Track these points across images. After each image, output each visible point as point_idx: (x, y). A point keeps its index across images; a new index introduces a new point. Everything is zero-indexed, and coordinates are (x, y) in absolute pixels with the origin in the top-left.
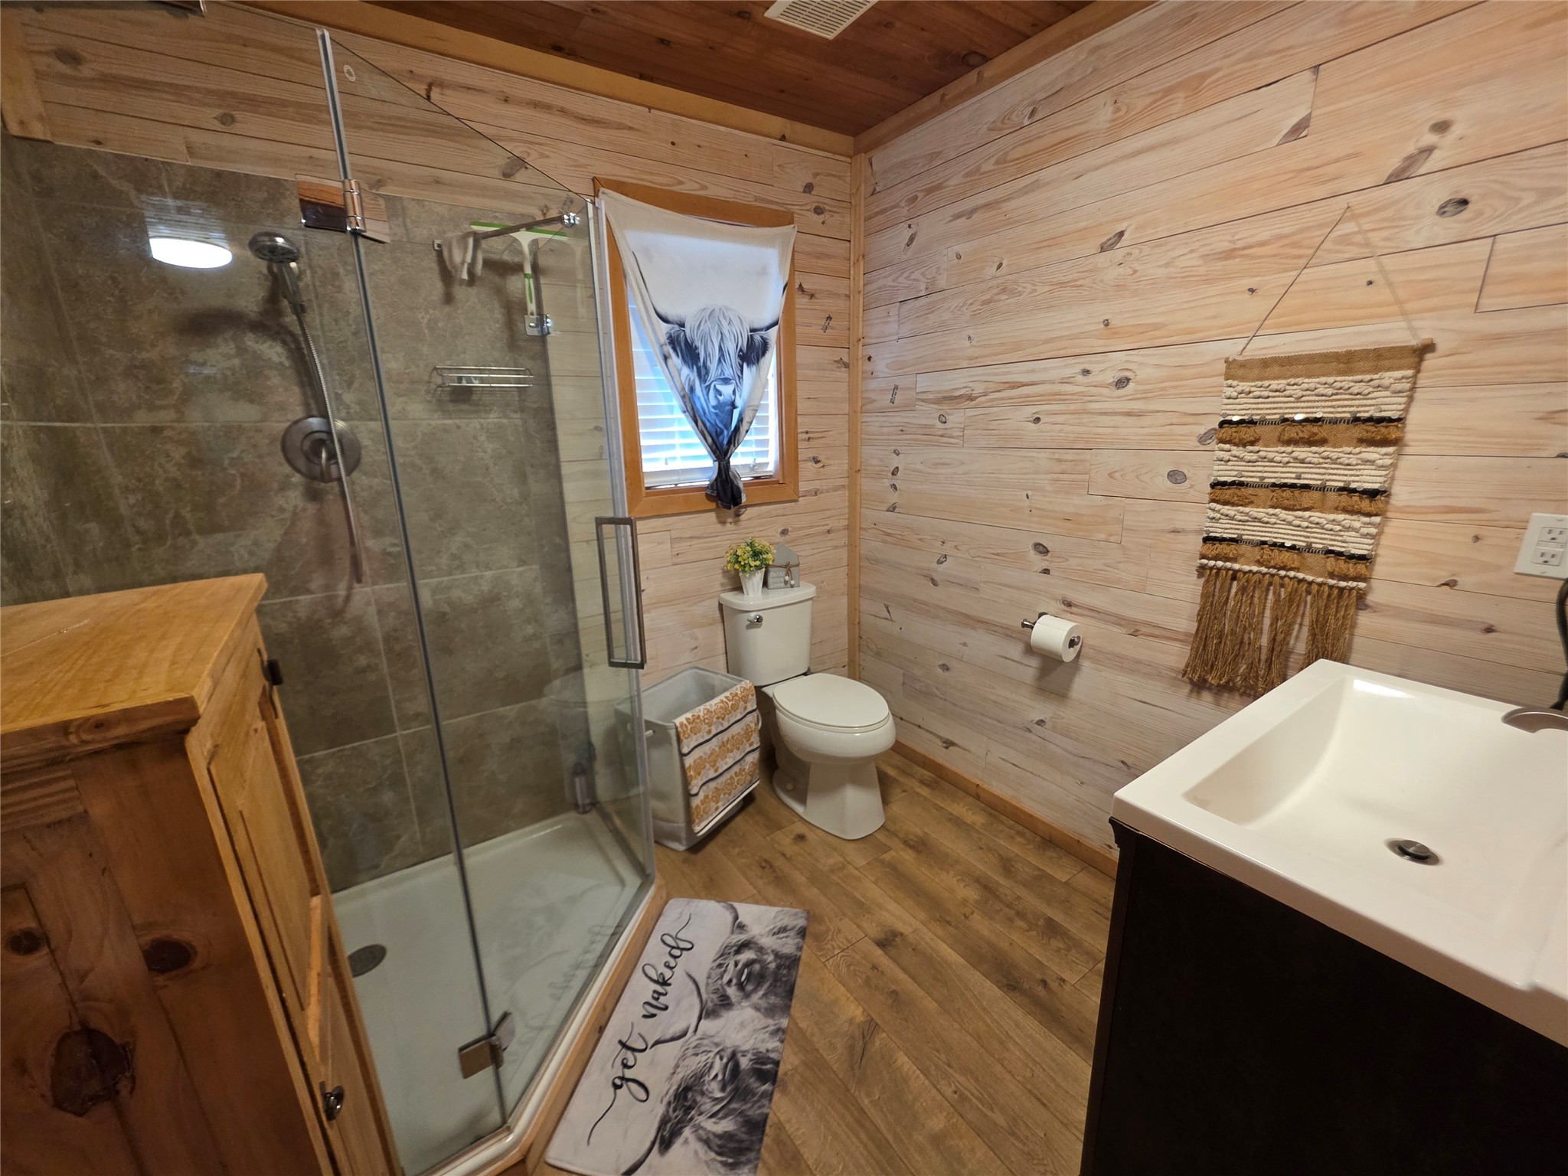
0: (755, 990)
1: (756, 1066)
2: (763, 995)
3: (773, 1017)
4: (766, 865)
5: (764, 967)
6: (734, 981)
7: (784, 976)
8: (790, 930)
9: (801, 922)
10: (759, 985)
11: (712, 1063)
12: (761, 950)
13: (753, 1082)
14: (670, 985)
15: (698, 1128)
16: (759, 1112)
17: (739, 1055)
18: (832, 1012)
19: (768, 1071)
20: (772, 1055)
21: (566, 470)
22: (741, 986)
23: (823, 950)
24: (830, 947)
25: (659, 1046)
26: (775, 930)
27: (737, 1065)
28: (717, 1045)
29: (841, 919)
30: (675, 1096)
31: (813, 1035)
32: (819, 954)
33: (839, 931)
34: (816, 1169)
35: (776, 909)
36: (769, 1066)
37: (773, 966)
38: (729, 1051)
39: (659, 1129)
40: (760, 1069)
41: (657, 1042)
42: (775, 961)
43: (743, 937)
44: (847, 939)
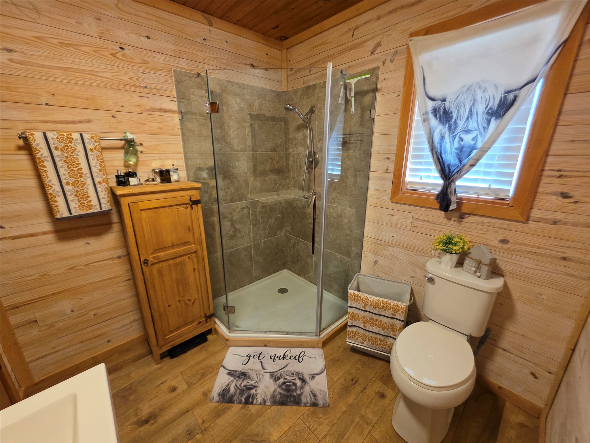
0: (282, 389)
1: (251, 395)
2: (280, 393)
3: (270, 398)
4: (355, 381)
5: (293, 391)
6: (286, 380)
7: (290, 400)
8: (315, 399)
9: (321, 402)
10: (286, 390)
11: (253, 380)
12: (302, 387)
13: (245, 395)
14: (283, 359)
15: (233, 381)
16: (235, 399)
17: (256, 389)
18: (274, 425)
19: (249, 400)
20: (255, 401)
21: (372, 175)
22: (284, 383)
23: (308, 416)
24: (309, 420)
25: (260, 363)
26: (314, 392)
27: (252, 389)
28: (260, 380)
29: (328, 425)
30: (243, 372)
31: (264, 417)
32: (305, 414)
33: (320, 424)
34: (214, 424)
35: (326, 390)
36: (251, 400)
37: (295, 394)
38: (257, 385)
39: (234, 371)
40: (250, 397)
41: (261, 362)
42: (297, 395)
43: (308, 379)
44: (315, 429)
